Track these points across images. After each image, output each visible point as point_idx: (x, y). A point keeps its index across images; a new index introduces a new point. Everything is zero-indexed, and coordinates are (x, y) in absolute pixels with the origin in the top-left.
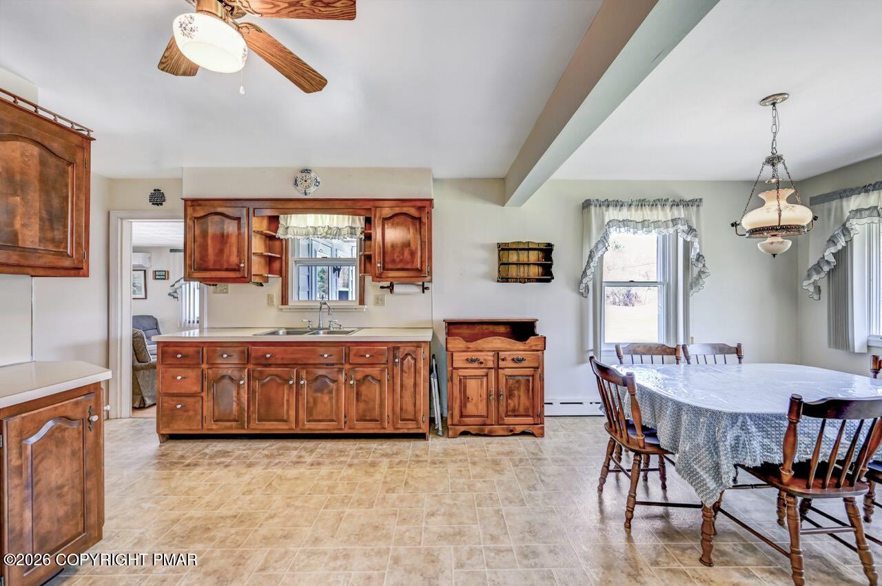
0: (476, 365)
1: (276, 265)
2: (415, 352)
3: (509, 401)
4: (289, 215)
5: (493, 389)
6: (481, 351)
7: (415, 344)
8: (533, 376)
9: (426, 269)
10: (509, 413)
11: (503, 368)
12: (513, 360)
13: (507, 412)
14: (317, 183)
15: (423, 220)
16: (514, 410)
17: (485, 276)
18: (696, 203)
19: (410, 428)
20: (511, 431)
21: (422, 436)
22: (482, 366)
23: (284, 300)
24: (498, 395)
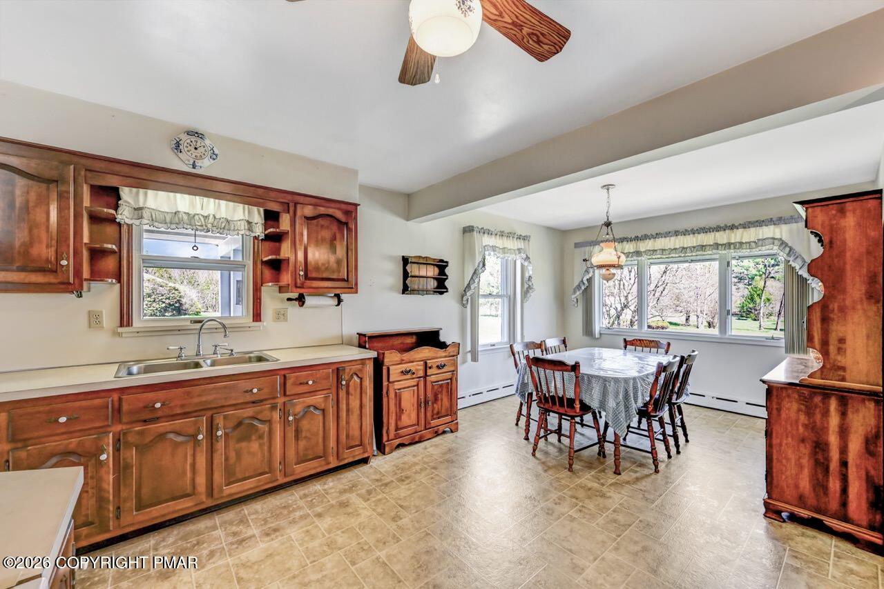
0: (409, 376)
1: (109, 263)
2: (360, 370)
3: (435, 405)
4: (141, 191)
5: (422, 397)
6: (412, 362)
7: (359, 362)
8: (451, 379)
9: (352, 279)
10: (435, 417)
11: (430, 375)
12: (438, 366)
13: (433, 416)
14: (214, 156)
15: (350, 225)
16: (438, 413)
17: (392, 289)
18: (525, 238)
19: (358, 454)
20: (436, 432)
21: (365, 461)
22: (414, 376)
23: (125, 319)
24: (426, 402)
